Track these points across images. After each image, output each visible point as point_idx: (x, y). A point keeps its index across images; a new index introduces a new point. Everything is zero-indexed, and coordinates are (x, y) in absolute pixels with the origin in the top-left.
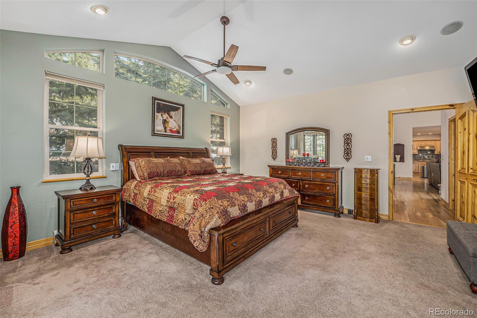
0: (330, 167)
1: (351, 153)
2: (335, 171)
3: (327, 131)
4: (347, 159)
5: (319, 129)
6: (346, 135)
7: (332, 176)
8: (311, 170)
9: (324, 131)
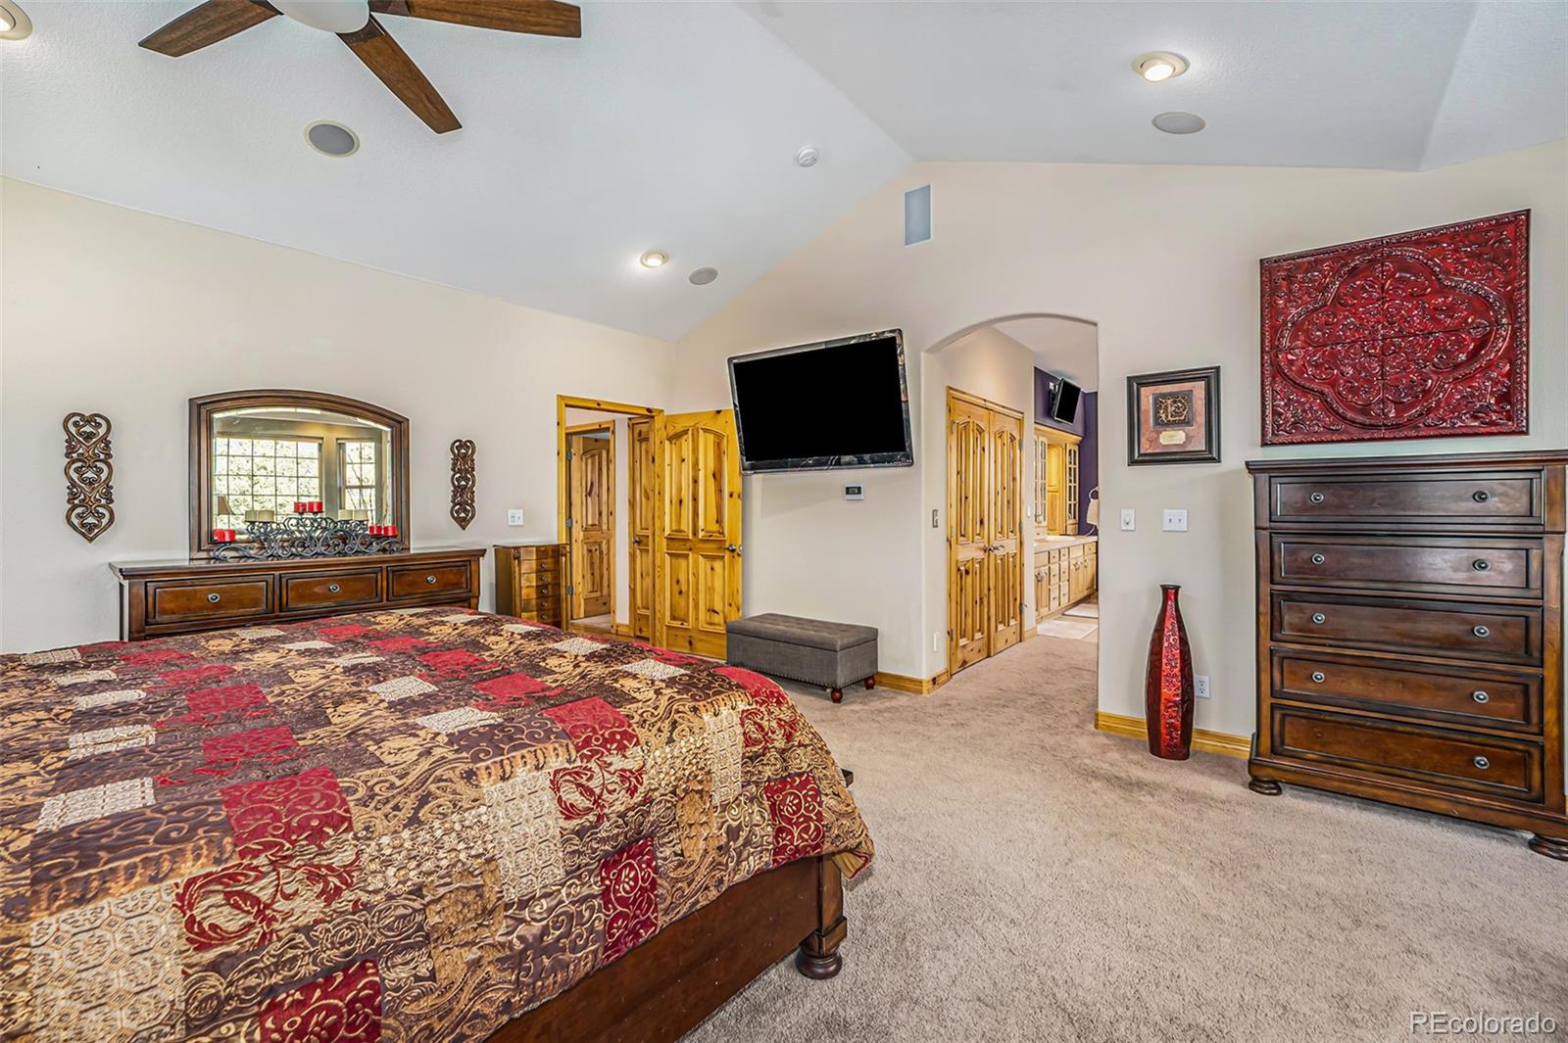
0: (412, 552)
1: (473, 501)
2: (470, 561)
3: (400, 423)
4: (464, 519)
5: (368, 411)
6: (457, 444)
7: (462, 577)
8: (384, 566)
9: (391, 422)
